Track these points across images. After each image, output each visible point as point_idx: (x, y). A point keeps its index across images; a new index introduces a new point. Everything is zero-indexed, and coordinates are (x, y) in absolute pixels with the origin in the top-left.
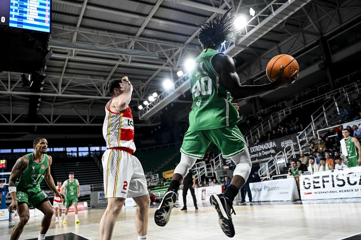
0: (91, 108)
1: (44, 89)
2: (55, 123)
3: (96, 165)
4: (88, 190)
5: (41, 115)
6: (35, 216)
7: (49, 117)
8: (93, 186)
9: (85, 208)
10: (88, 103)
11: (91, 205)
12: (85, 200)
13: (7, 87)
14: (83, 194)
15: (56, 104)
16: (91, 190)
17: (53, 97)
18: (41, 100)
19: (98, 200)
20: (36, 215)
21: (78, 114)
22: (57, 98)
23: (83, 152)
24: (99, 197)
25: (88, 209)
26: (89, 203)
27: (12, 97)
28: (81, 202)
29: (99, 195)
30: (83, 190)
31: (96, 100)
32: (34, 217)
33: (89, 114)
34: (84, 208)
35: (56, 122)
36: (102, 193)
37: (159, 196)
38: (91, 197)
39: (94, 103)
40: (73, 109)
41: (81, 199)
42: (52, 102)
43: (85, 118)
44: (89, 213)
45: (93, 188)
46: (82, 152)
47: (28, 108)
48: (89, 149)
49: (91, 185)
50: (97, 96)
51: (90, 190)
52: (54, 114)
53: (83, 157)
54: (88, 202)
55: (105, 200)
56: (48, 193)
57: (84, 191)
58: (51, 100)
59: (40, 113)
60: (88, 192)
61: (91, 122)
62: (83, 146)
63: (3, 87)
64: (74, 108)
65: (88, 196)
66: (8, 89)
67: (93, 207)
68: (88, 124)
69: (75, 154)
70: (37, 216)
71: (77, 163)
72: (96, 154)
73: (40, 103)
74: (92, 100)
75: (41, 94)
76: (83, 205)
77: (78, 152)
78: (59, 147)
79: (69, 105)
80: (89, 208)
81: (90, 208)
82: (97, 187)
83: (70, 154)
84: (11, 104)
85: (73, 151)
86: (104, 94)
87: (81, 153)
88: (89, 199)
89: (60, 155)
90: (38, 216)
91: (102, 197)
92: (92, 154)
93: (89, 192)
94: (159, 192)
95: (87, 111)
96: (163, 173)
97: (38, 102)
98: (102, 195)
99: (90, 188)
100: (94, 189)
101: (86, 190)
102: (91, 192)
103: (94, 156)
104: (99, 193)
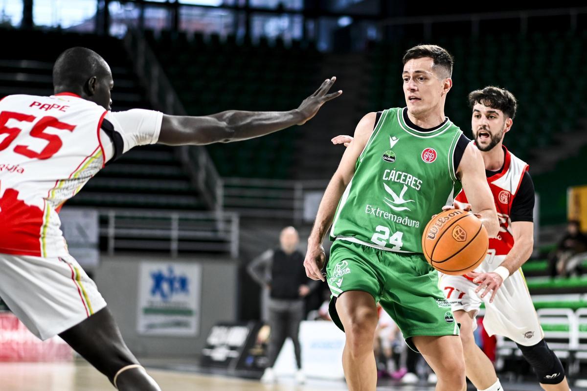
4: (82, 241)
8: (112, 222)
16: (102, 245)
19: (141, 313)
24: (145, 296)
29: (147, 283)
34: (54, 350)
37: (566, 341)
45: (111, 231)
51: (91, 246)
55: (182, 318)
69: (14, 9)
71: (24, 64)
72: (142, 19)
82: (135, 232)
91: (163, 295)
92: (121, 21)
93: (88, 255)
94: (569, 312)
96: (571, 194)
99: (93, 234)
102: (101, 261)
103: (130, 31)
104: (148, 268)
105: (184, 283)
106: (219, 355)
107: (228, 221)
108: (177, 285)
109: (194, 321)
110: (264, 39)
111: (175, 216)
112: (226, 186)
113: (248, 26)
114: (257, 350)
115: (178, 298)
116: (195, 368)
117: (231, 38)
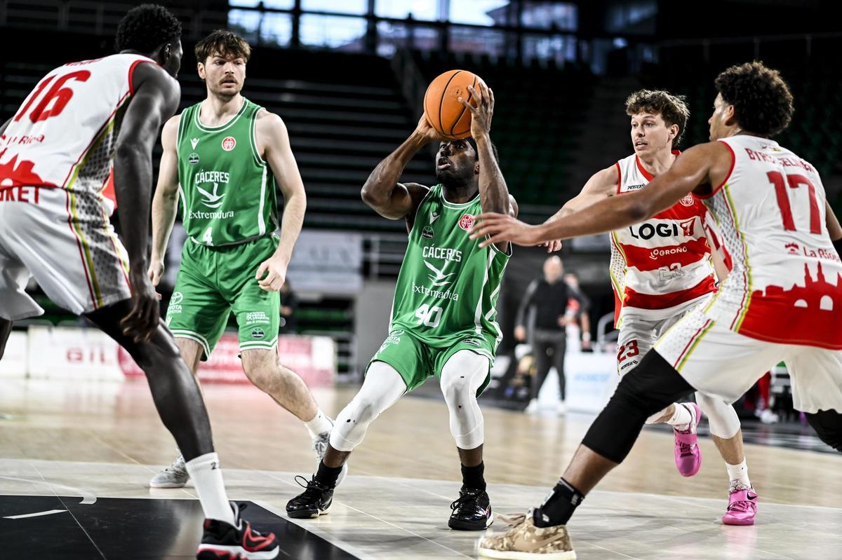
4: (344, 265)
6: (28, 376)
8: (376, 246)
9: (321, 379)
12: (320, 327)
14: (311, 284)
16: (365, 270)
20: (33, 372)
23: (328, 20)
25: (340, 387)
26: (346, 347)
30: (311, 262)
32: (23, 382)
38: (362, 314)
41: (299, 314)
45: (375, 256)
46: (322, 13)
49: (368, 236)
51: (354, 270)
53: (326, 57)
54: (340, 341)
57: (322, 269)
60: (342, 281)
65: (344, 303)
69: (282, 26)
70: (38, 378)
71: (291, 84)
72: (411, 39)
76: (309, 351)
77: (296, 13)
80: (344, 378)
83: (251, 20)
85: (269, 3)
87: (317, 20)
88: (348, 325)
90: (47, 378)
92: (390, 41)
93: (350, 280)
99: (356, 258)
100: (381, 263)
101: (331, 263)
103: (399, 52)
110: (535, 60)
113: (519, 46)
114: (518, 381)
117: (502, 59)
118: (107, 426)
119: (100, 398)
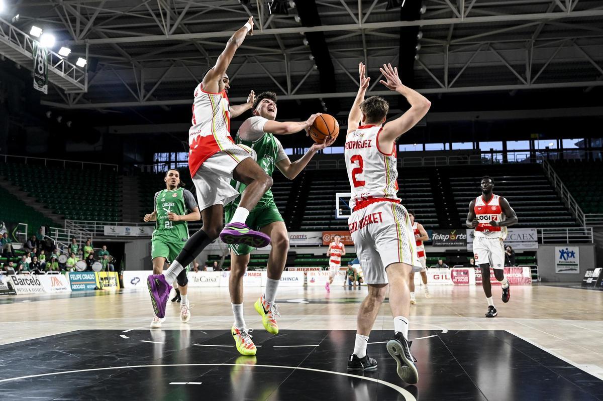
0: (534, 45)
1: (428, 10)
2: (453, 86)
3: (550, 183)
4: (532, 240)
5: (424, 70)
7: (439, 73)
8: (542, 232)
9: (527, 281)
10: (528, 33)
11: (538, 274)
12: (525, 262)
13: (357, 15)
14: (518, 247)
15: (454, 42)
16: (539, 241)
17: (447, 27)
18: (423, 37)
19: (556, 266)
21: (504, 63)
22: (457, 27)
23: (516, 153)
24: (558, 260)
25: (534, 284)
26: (535, 269)
27: (366, 35)
28: (517, 266)
29: (558, 255)
30: (519, 240)
31: (547, 23)
33: (529, 59)
34: (524, 280)
35: (456, 85)
36: (565, 250)
38: (539, 256)
39: (543, 32)
40: (492, 50)
41: (516, 258)
42: (444, 38)
43: (521, 69)
44: (535, 293)
45: (542, 236)
46: (514, 151)
47: (398, 55)
48: (532, 145)
49: (539, 229)
50: (549, 12)
51: (536, 241)
52: (451, 66)
53: (517, 165)
54: (532, 267)
55: (573, 267)
56: (444, 240)
57: (523, 242)
58: (443, 33)
59: (421, 67)
60: (531, 245)
61: (534, 80)
62: (516, 139)
63: (349, 15)
64: (495, 49)
65: (533, 253)
66: (358, 19)
67: (545, 281)
68: (527, 86)
69: (500, 157)
71: (505, 177)
72: (548, 156)
73: (421, 42)
74: (538, 25)
75: (421, 23)
76: (521, 272)
77: (505, 152)
78: (463, 141)
79: (482, 42)
80: (535, 280)
81: (538, 282)
82: (552, 236)
83: (488, 156)
84: (365, 50)
85: (494, 150)
86: (569, 5)
87: (513, 153)
88: (535, 261)
89: (466, 158)
91: (565, 259)
92: (541, 158)
93: (534, 245)
95: (527, 51)
97: (416, 42)
98: (565, 255)
99: (536, 237)
100: (545, 238)
101: (526, 239)
102: (539, 246)
103: (544, 161)
104: (558, 249)
105: (573, 253)
106: (589, 281)
107: (590, 230)
108: (570, 255)
109: (578, 268)
111: (567, 228)
112: (586, 217)
113: (591, 155)
115: (571, 259)
116: (580, 287)
118: (450, 302)
119: (446, 292)
